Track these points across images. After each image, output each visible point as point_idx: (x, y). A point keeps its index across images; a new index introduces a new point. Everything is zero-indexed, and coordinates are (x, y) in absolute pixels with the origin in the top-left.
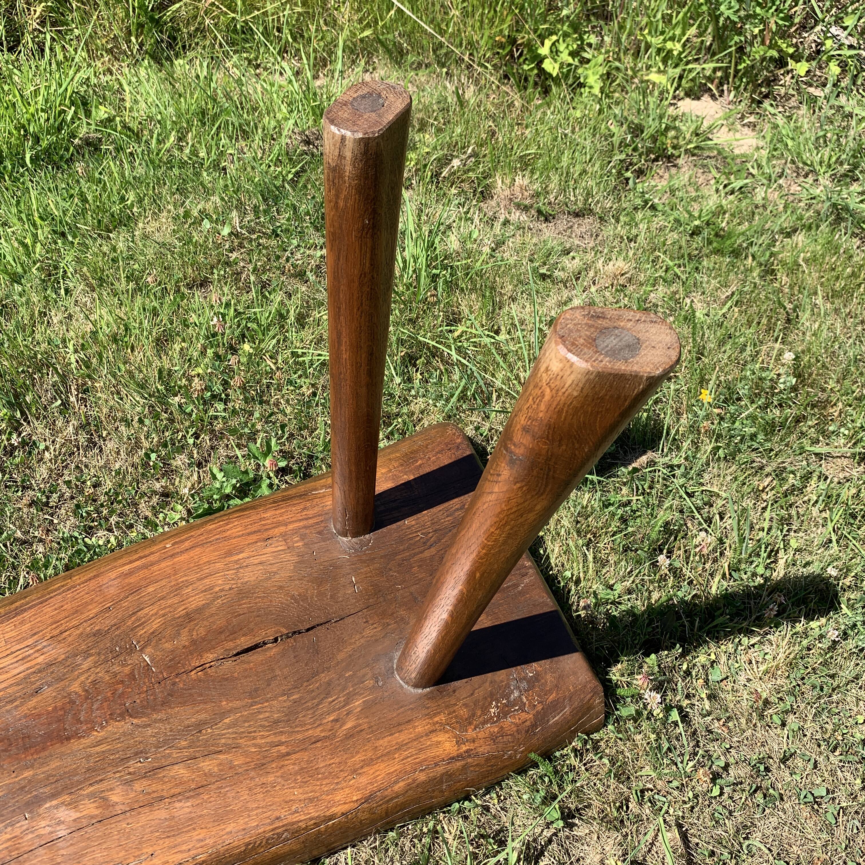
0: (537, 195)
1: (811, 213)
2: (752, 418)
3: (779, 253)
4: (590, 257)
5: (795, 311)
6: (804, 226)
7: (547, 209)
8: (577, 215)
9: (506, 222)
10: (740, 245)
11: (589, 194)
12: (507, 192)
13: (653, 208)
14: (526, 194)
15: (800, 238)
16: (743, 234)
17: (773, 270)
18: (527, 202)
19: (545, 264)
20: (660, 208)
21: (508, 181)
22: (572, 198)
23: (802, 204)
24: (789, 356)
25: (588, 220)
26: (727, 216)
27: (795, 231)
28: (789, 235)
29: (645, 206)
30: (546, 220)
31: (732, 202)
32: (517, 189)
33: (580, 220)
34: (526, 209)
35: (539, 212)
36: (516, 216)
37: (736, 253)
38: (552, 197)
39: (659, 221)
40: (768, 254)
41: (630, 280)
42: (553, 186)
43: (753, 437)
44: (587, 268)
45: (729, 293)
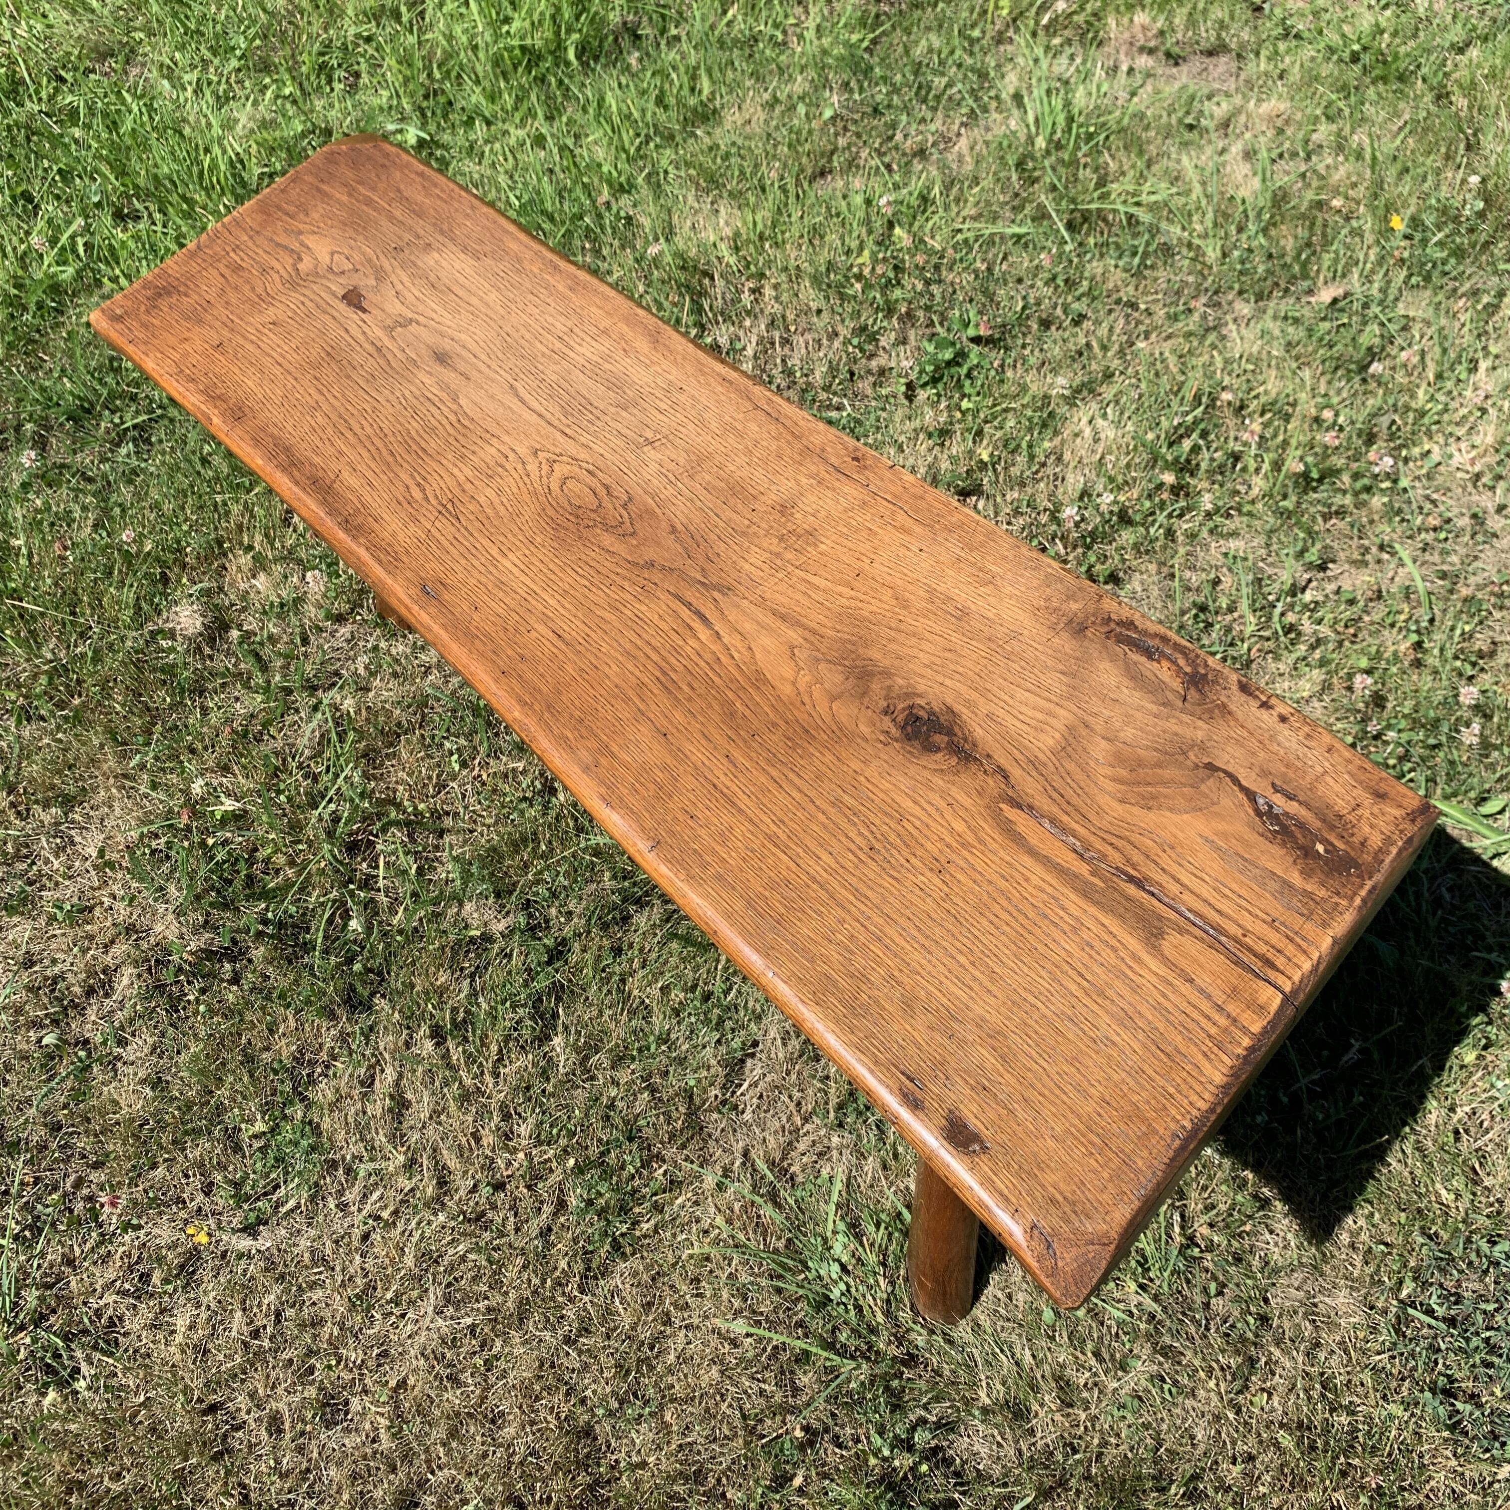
0: (1162, 33)
1: (1486, 21)
2: (1441, 244)
3: (1452, 72)
4: (1238, 100)
5: (1475, 135)
6: (1478, 37)
7: (1176, 50)
8: (1210, 53)
9: (1131, 70)
10: (1406, 69)
11: (1222, 26)
12: (1126, 35)
13: (1298, 36)
14: (1150, 34)
15: (1474, 53)
16: (1408, 55)
17: (1448, 94)
18: (1152, 44)
19: (1188, 113)
20: (1306, 35)
21: (1125, 21)
22: (1204, 35)
23: (1473, 12)
24: (1474, 179)
25: (1223, 59)
26: (1386, 36)
27: (1468, 45)
28: (1461, 51)
29: (1287, 35)
30: (1177, 64)
31: (1388, 20)
32: (1137, 29)
33: (1214, 60)
34: (1151, 52)
35: (1168, 55)
36: (1143, 62)
37: (1401, 78)
38: (1180, 36)
39: (1308, 52)
40: (1441, 74)
41: (1287, 122)
42: (1179, 20)
43: (1444, 262)
44: (1238, 111)
45: (1400, 124)
